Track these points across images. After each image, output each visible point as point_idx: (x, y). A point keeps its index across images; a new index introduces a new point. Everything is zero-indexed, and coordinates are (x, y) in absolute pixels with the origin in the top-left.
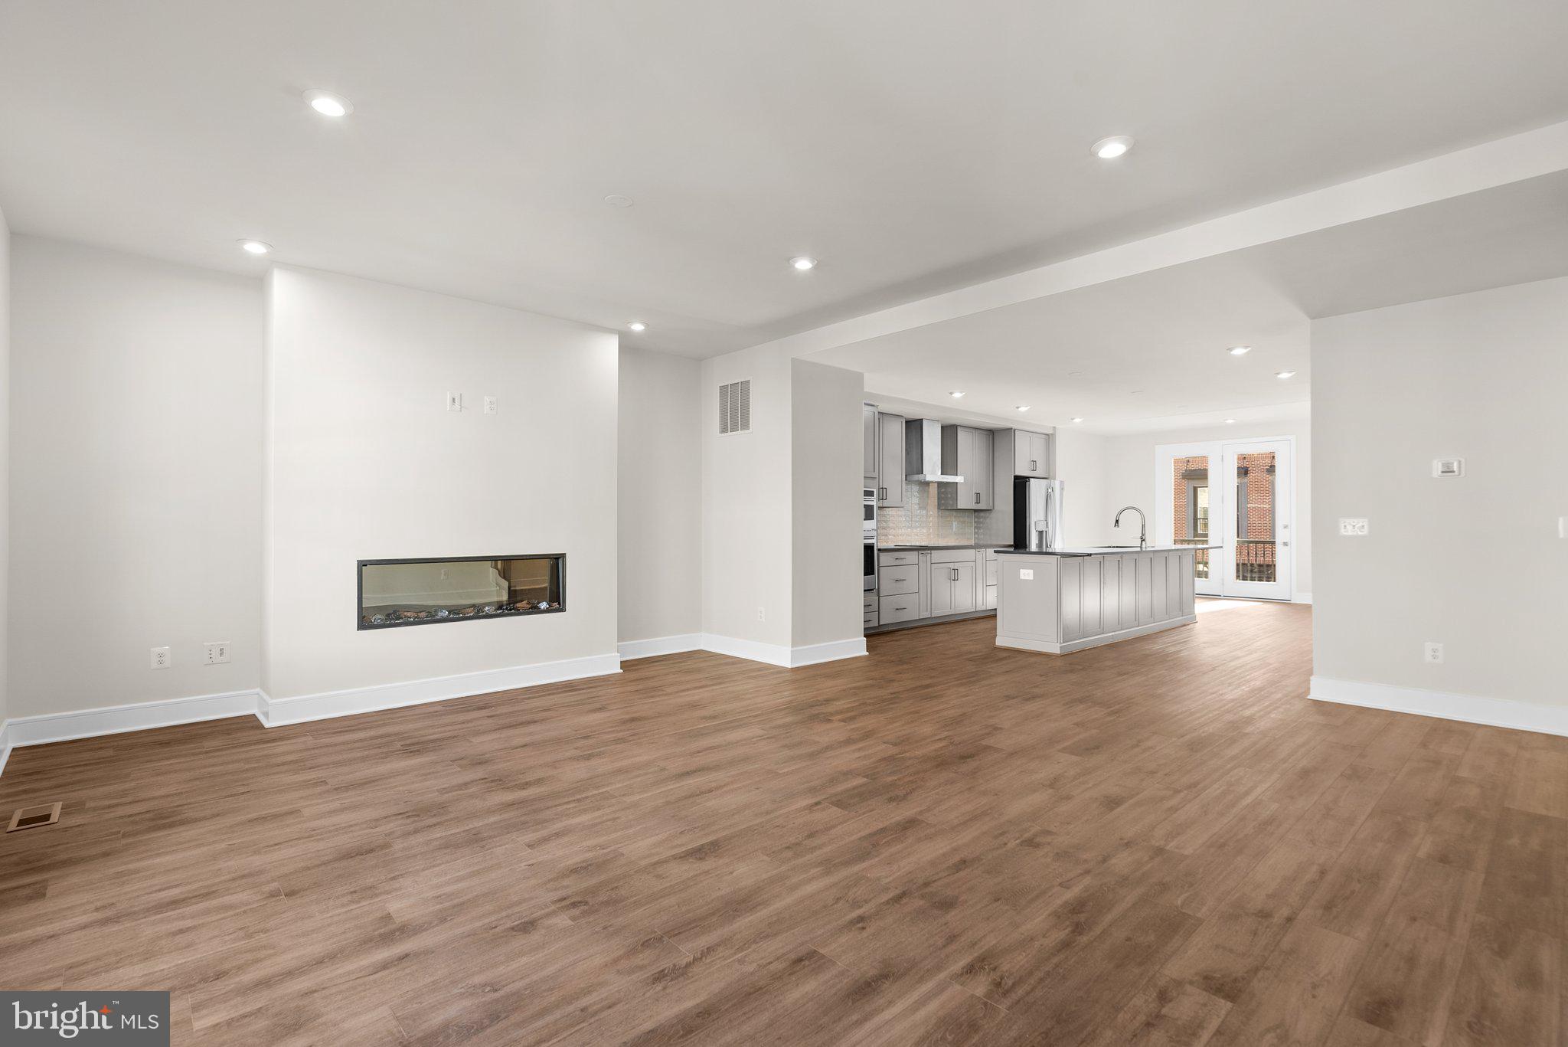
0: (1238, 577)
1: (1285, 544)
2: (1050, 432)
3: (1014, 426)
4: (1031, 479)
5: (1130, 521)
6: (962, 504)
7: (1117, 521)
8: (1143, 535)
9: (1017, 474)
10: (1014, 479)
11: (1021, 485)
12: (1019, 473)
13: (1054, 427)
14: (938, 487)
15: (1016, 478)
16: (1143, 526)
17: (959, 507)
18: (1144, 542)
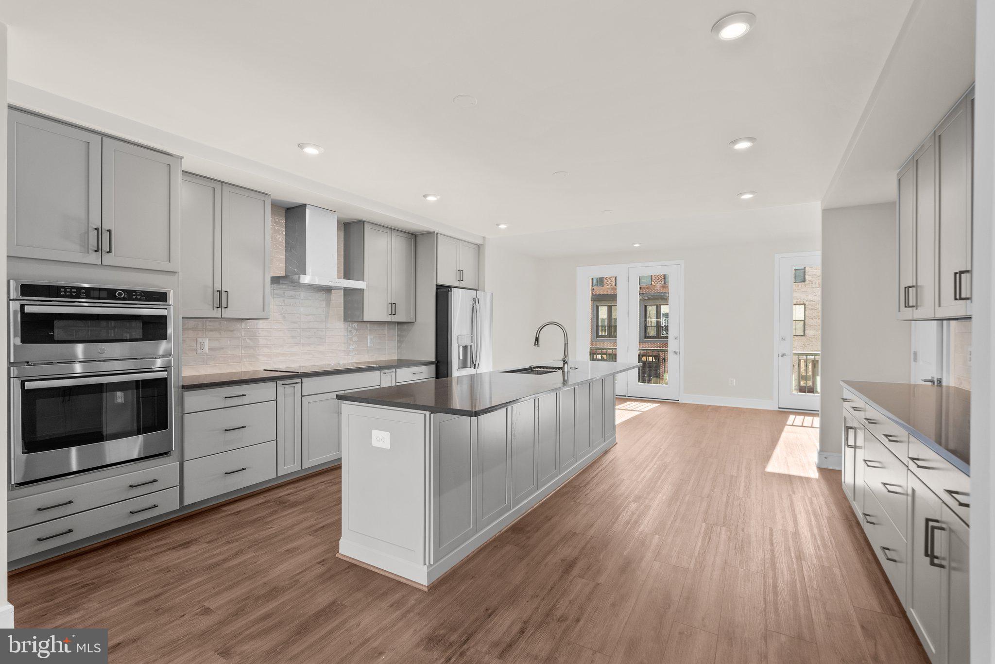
0: (639, 380)
1: (675, 353)
2: (479, 242)
3: (436, 229)
4: (454, 289)
5: (552, 338)
6: (370, 314)
7: (537, 339)
8: (565, 356)
9: (440, 282)
10: (437, 289)
11: (443, 294)
12: (441, 282)
13: (484, 237)
14: (345, 295)
15: (439, 287)
16: (566, 345)
17: (365, 320)
18: (566, 365)
